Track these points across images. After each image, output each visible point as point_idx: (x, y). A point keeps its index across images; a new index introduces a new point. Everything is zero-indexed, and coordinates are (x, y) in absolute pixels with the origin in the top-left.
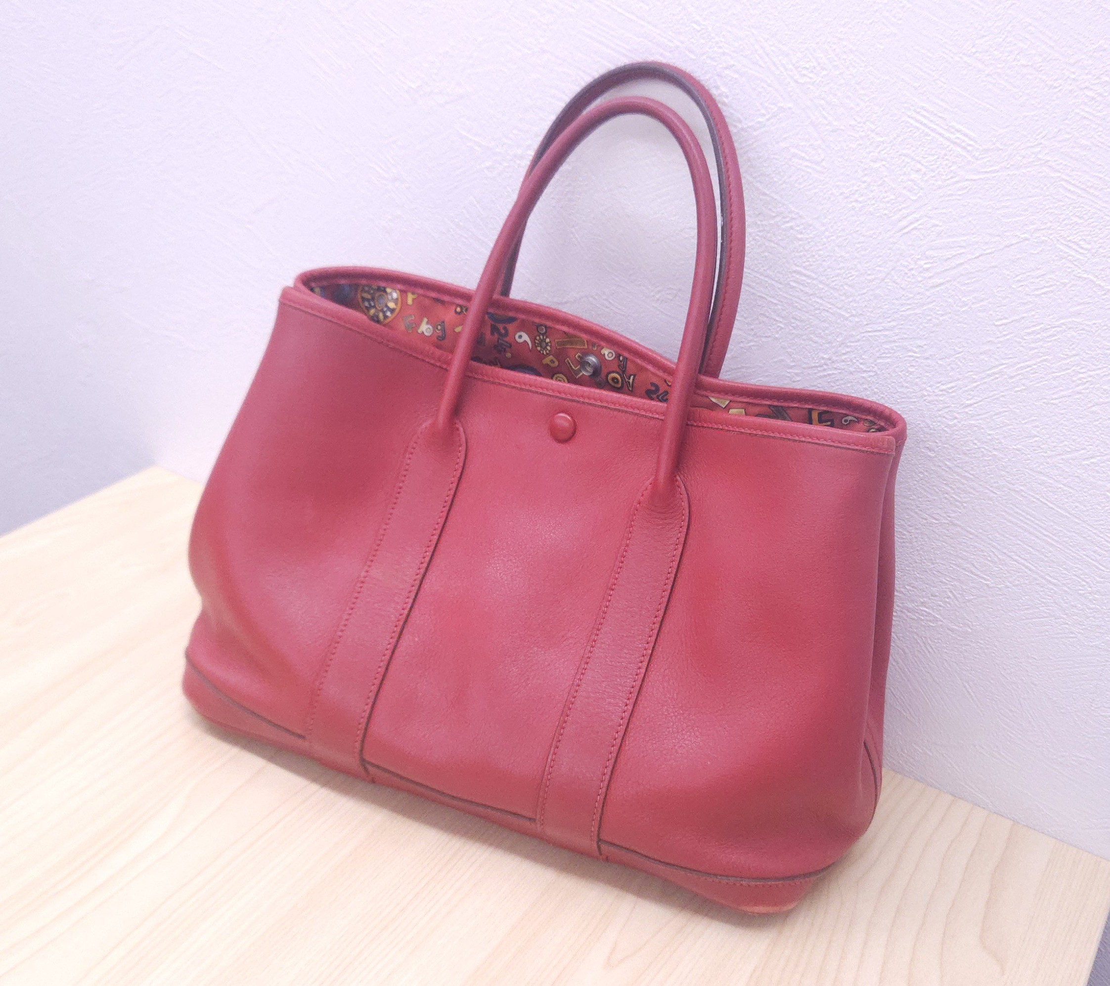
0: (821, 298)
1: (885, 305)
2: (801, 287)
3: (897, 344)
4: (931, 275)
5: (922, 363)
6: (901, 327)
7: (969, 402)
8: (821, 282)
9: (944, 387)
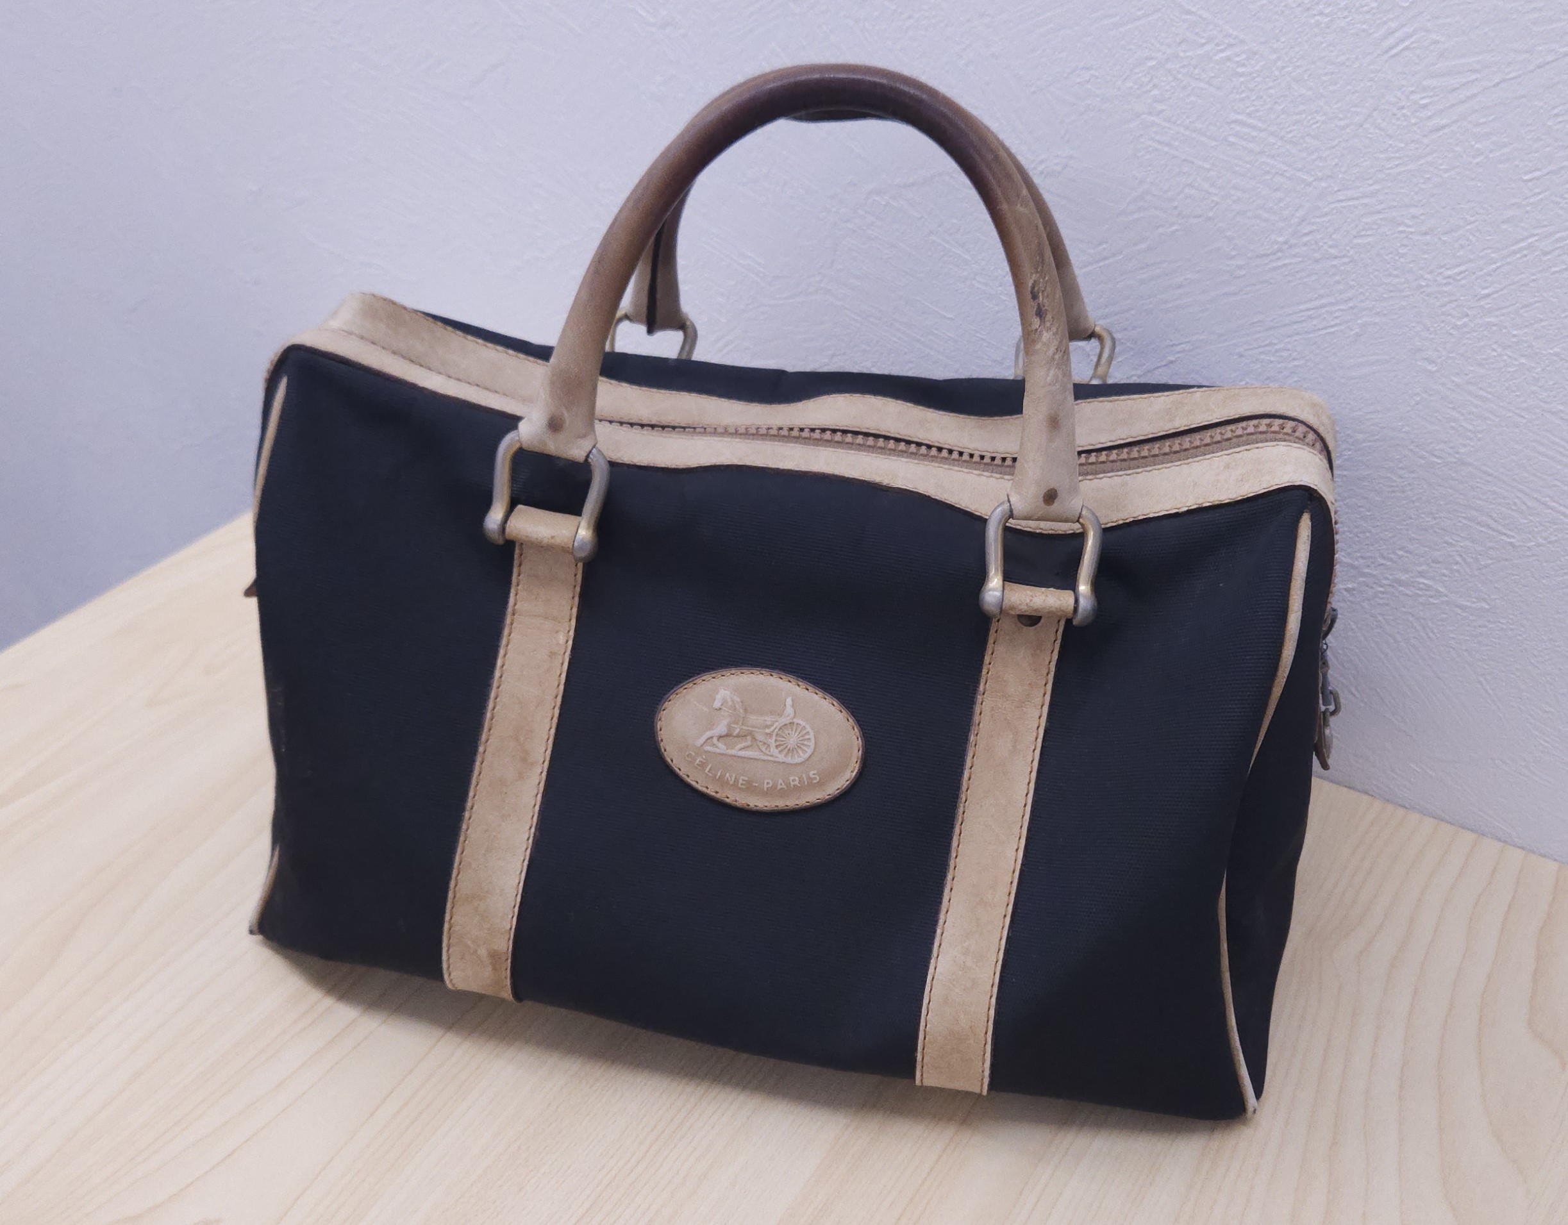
0: (1273, 157)
1: (1365, 161)
2: (1244, 143)
3: (1381, 216)
4: (1429, 114)
5: (1418, 240)
6: (1386, 191)
7: (1486, 292)
8: (1272, 134)
9: (1449, 273)
